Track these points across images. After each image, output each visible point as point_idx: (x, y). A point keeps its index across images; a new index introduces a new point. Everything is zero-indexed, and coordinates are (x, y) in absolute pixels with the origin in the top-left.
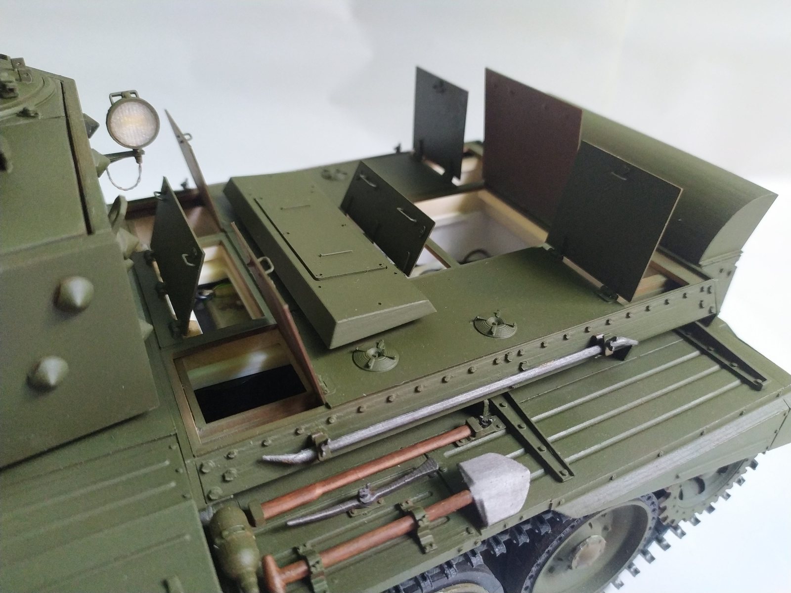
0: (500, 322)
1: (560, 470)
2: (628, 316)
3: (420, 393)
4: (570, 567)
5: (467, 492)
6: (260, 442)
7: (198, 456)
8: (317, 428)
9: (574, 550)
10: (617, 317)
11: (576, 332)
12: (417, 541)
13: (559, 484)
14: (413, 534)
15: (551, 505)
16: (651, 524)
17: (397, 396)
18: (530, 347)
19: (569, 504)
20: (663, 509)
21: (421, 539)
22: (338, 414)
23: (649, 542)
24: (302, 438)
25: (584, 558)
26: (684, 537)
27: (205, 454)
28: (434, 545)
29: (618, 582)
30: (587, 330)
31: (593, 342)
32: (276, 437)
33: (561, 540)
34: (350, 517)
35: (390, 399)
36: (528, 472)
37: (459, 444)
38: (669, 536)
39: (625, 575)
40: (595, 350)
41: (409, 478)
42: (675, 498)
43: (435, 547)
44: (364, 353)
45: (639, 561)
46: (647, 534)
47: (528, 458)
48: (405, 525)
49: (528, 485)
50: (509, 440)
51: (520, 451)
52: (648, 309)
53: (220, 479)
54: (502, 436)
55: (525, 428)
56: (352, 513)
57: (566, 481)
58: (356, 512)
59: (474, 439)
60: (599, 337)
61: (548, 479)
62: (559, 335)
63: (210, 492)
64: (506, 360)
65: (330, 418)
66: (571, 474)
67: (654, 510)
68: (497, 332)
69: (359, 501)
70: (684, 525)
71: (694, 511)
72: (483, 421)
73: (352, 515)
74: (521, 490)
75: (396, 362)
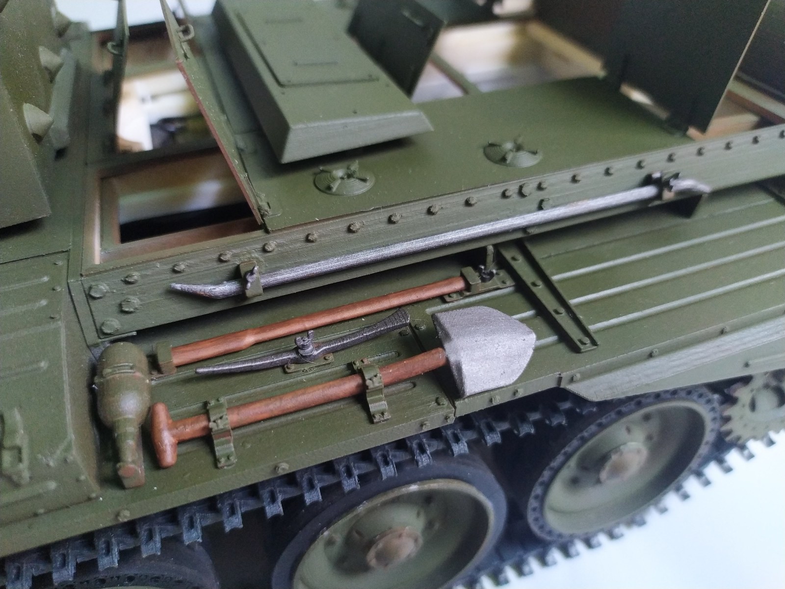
0: (519, 148)
1: (579, 338)
2: (700, 152)
3: (395, 225)
4: (599, 481)
5: (440, 349)
6: (170, 266)
7: (87, 276)
8: (248, 256)
9: (603, 459)
10: (684, 152)
11: (624, 165)
12: (366, 407)
13: (574, 355)
14: (360, 397)
15: (560, 379)
16: (709, 436)
17: (363, 226)
18: (557, 180)
19: (587, 383)
20: (727, 419)
21: (370, 406)
22: (278, 241)
23: (706, 461)
24: (229, 267)
25: (617, 470)
26: (752, 460)
27: (95, 274)
28: (386, 414)
29: (661, 505)
30: (639, 166)
31: (648, 181)
32: (192, 262)
33: (584, 440)
34: (285, 372)
35: (351, 228)
36: (533, 336)
37: (448, 299)
38: (733, 457)
39: (671, 499)
40: (649, 191)
41: (369, 332)
42: (744, 406)
43: (387, 416)
44: (329, 174)
45: (691, 484)
46: (704, 450)
47: (539, 322)
48: (350, 385)
49: (530, 352)
50: (518, 299)
51: (530, 313)
52: (728, 147)
53: (115, 309)
54: (509, 294)
55: (540, 287)
56: (287, 367)
57: (586, 352)
58: (293, 367)
59: (468, 294)
60: (656, 175)
61: (562, 348)
62: (600, 168)
63: (103, 324)
64: (521, 194)
65: (267, 244)
66: (594, 343)
67: (714, 419)
68: (514, 158)
69: (298, 353)
70: (754, 446)
71: (768, 428)
72: (484, 273)
73: (287, 370)
74: (519, 356)
75: (368, 185)
